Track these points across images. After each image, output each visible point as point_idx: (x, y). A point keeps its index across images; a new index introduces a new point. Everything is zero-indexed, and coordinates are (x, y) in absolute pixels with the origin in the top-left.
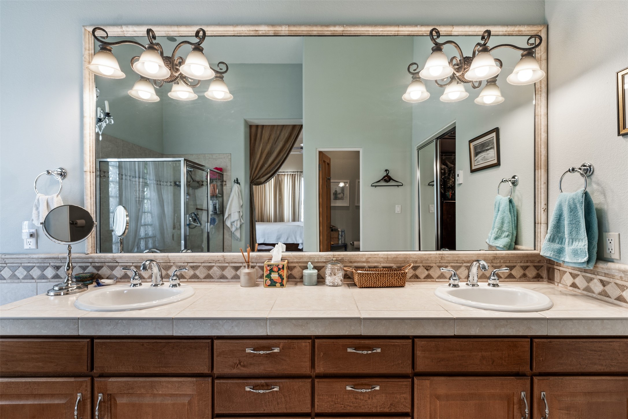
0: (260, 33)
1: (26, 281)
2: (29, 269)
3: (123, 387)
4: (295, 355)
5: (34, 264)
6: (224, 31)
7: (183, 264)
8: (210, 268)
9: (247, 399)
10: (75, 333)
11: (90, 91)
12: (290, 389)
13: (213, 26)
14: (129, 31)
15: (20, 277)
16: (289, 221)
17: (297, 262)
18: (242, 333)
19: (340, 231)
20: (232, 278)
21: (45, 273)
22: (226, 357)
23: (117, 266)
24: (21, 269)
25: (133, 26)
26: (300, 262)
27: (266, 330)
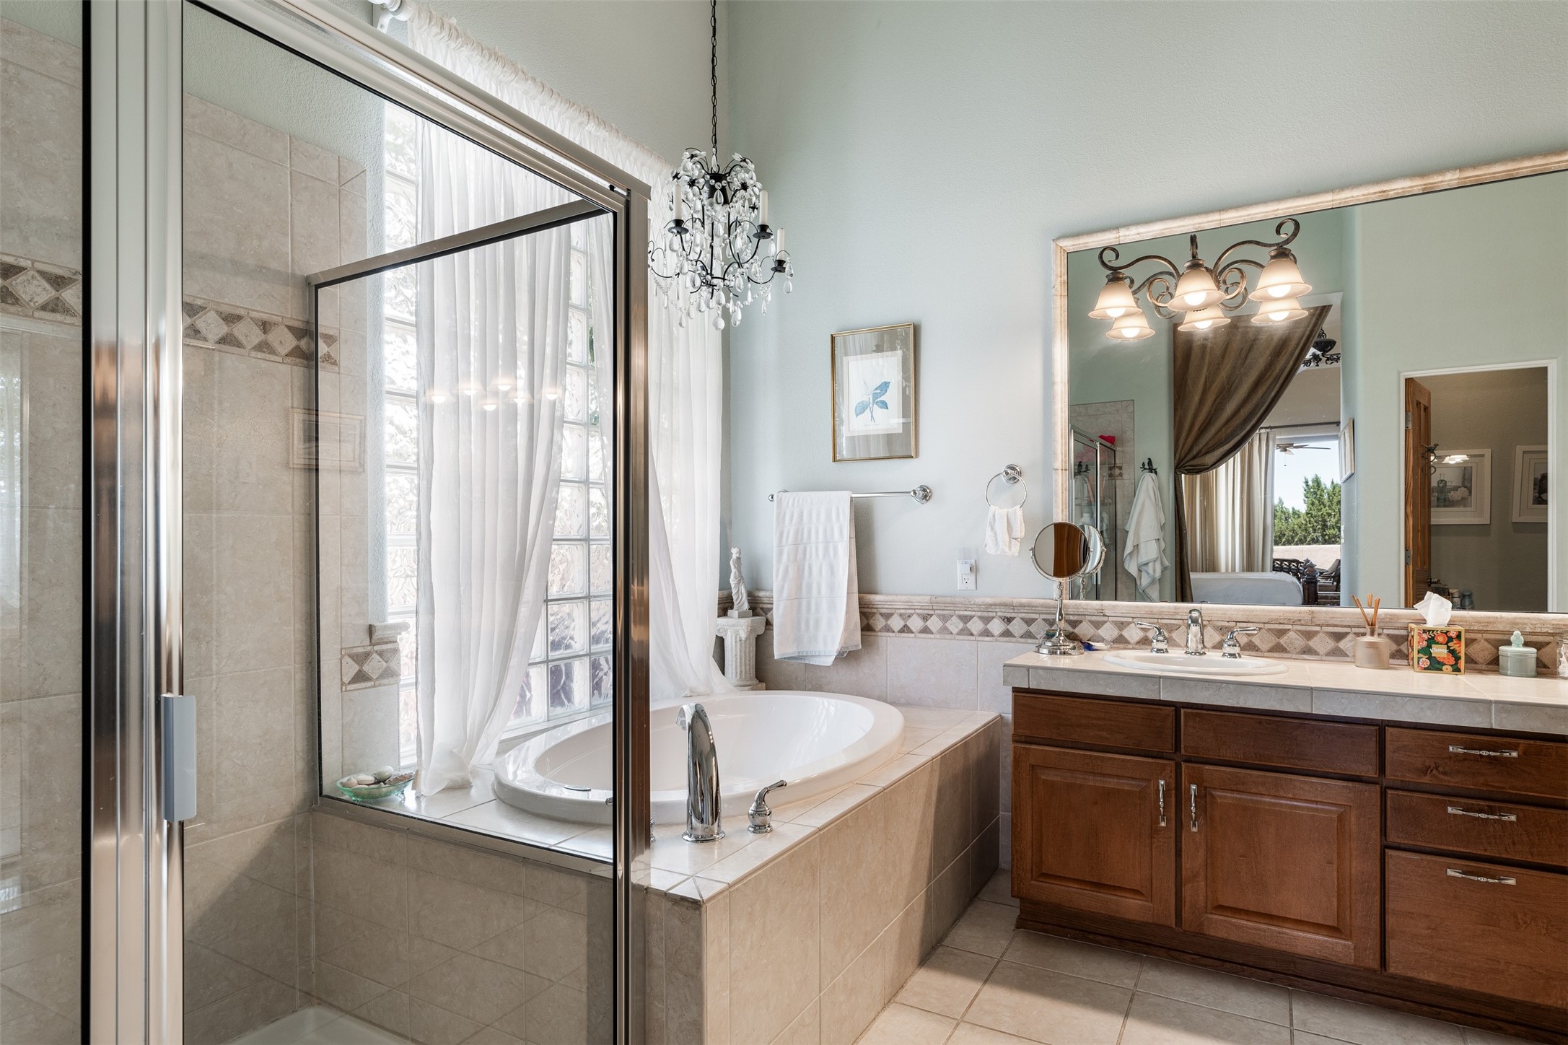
0: (1392, 194)
1: (961, 637)
2: (966, 619)
3: (1229, 779)
4: (1551, 768)
5: (974, 613)
6: (1312, 204)
7: (1226, 624)
8: (1281, 633)
9: (1451, 827)
10: (1154, 697)
11: (1061, 341)
12: (1541, 823)
13: (1291, 201)
14: (1129, 236)
15: (953, 632)
16: (1234, 570)
17: (1479, 632)
18: (1441, 720)
19: (1456, 595)
20: (1328, 654)
21: (989, 626)
22: (1409, 756)
23: (1105, 622)
24: (954, 619)
25: (1139, 226)
26: (1486, 632)
27: (1489, 720)
